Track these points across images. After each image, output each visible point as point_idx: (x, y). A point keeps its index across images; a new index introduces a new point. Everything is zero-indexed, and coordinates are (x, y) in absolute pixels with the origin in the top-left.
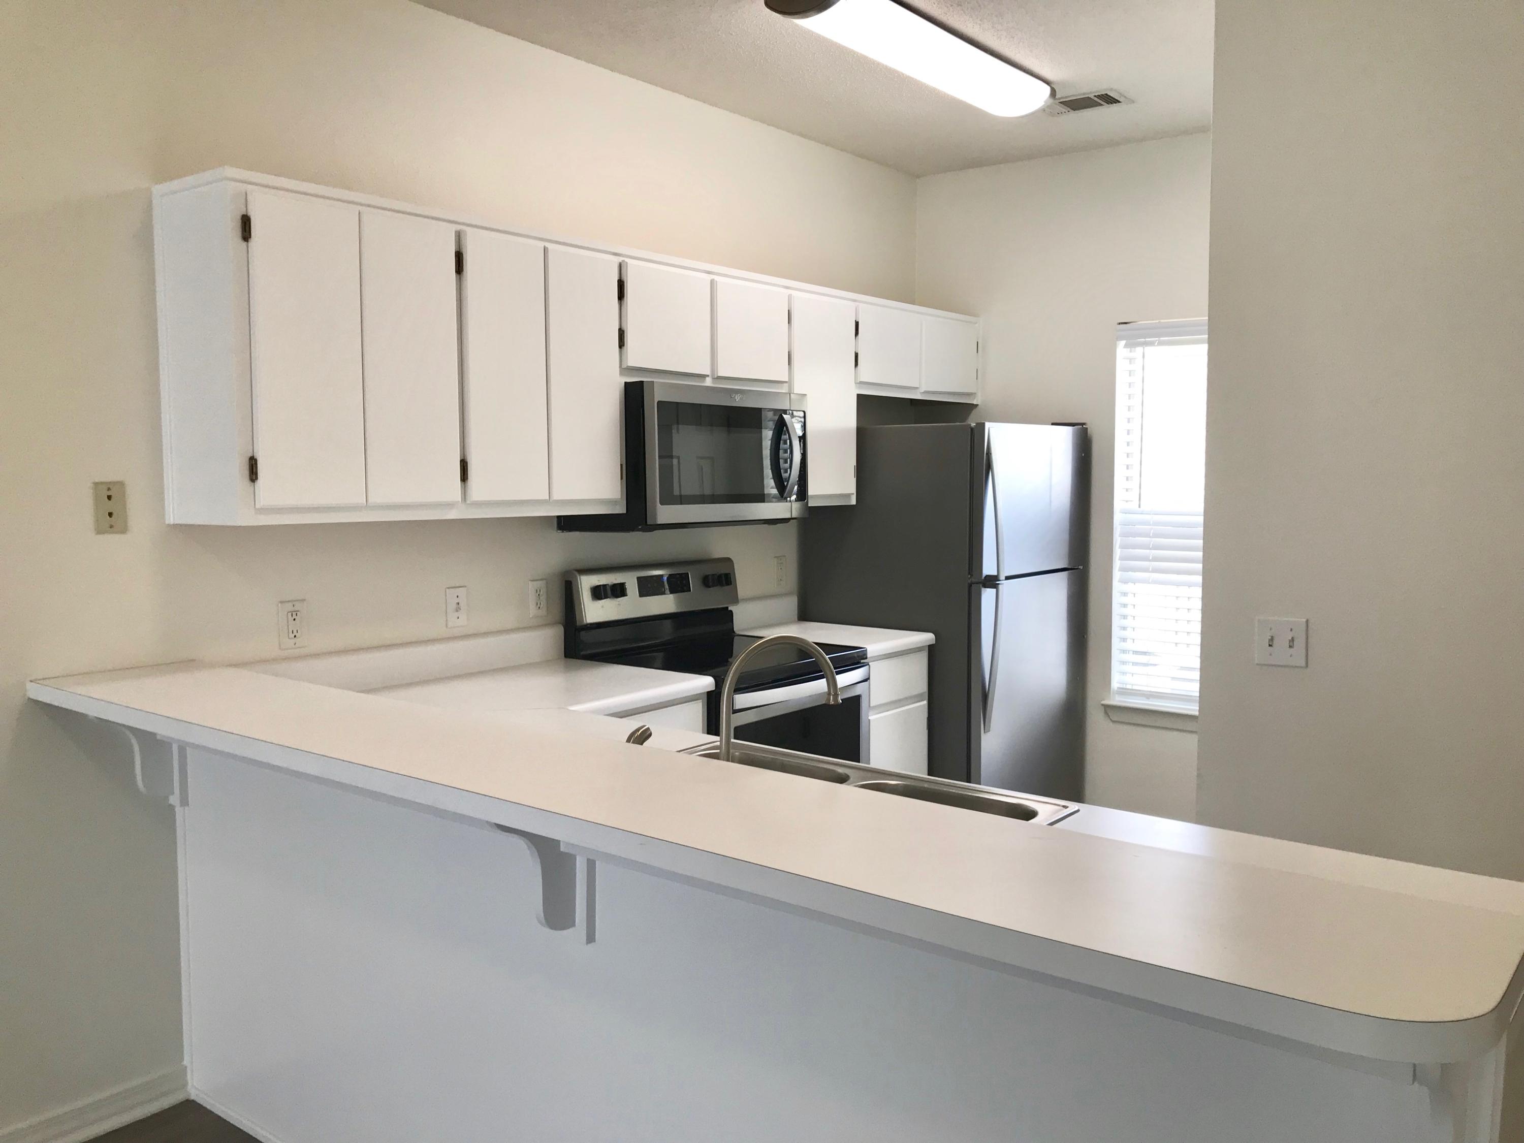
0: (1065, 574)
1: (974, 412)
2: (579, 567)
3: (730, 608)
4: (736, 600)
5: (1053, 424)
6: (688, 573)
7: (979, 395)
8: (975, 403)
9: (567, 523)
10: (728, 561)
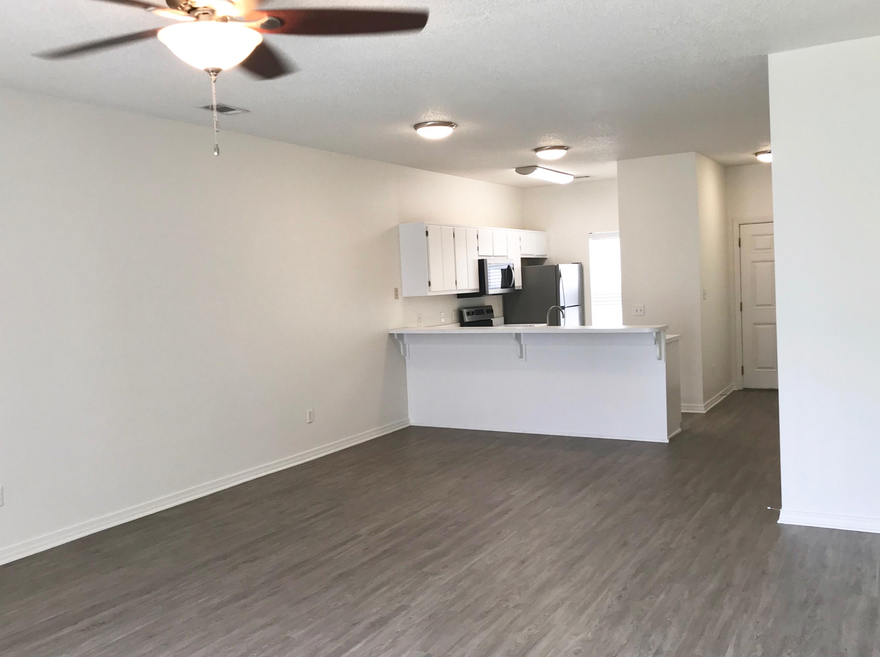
0: (577, 307)
1: (547, 260)
2: (465, 307)
3: (492, 319)
4: (493, 317)
5: (572, 263)
6: (483, 309)
7: (548, 255)
8: (547, 257)
9: (460, 296)
10: (491, 306)
